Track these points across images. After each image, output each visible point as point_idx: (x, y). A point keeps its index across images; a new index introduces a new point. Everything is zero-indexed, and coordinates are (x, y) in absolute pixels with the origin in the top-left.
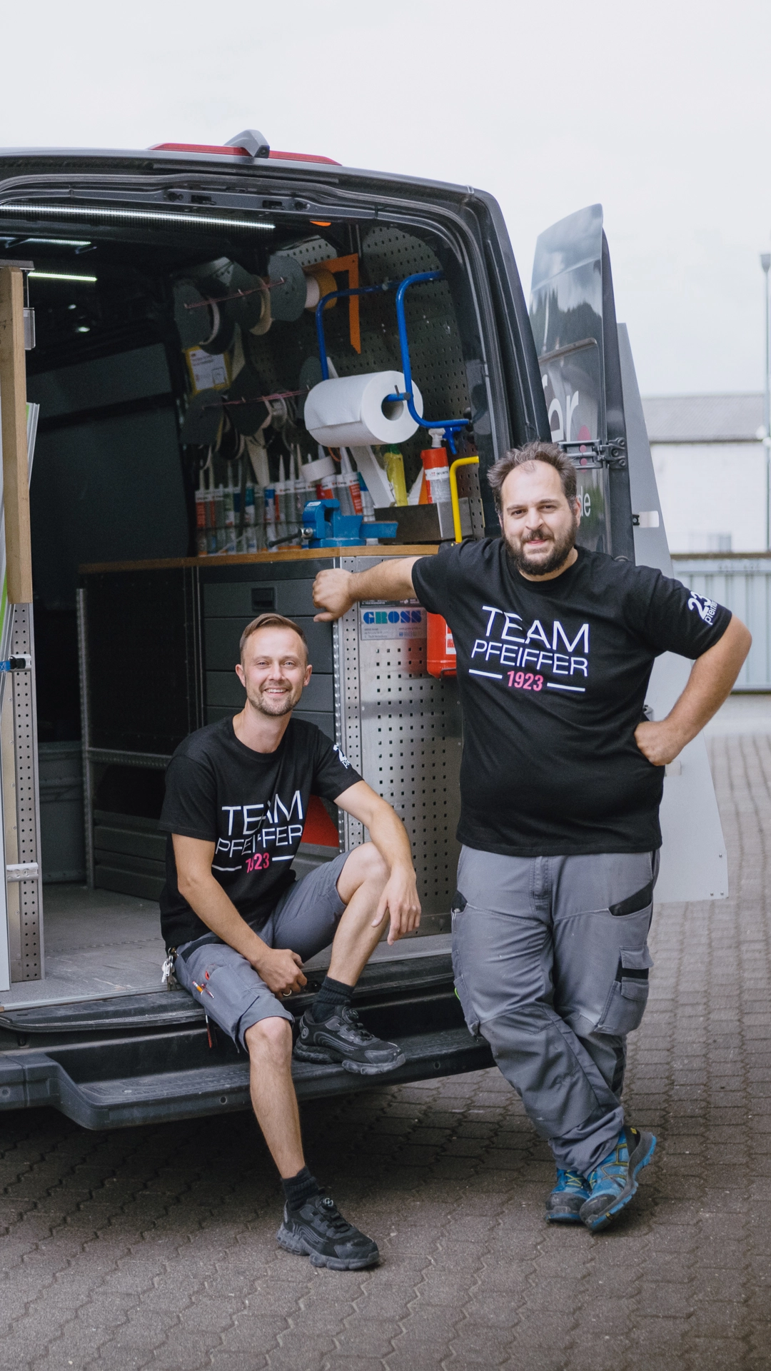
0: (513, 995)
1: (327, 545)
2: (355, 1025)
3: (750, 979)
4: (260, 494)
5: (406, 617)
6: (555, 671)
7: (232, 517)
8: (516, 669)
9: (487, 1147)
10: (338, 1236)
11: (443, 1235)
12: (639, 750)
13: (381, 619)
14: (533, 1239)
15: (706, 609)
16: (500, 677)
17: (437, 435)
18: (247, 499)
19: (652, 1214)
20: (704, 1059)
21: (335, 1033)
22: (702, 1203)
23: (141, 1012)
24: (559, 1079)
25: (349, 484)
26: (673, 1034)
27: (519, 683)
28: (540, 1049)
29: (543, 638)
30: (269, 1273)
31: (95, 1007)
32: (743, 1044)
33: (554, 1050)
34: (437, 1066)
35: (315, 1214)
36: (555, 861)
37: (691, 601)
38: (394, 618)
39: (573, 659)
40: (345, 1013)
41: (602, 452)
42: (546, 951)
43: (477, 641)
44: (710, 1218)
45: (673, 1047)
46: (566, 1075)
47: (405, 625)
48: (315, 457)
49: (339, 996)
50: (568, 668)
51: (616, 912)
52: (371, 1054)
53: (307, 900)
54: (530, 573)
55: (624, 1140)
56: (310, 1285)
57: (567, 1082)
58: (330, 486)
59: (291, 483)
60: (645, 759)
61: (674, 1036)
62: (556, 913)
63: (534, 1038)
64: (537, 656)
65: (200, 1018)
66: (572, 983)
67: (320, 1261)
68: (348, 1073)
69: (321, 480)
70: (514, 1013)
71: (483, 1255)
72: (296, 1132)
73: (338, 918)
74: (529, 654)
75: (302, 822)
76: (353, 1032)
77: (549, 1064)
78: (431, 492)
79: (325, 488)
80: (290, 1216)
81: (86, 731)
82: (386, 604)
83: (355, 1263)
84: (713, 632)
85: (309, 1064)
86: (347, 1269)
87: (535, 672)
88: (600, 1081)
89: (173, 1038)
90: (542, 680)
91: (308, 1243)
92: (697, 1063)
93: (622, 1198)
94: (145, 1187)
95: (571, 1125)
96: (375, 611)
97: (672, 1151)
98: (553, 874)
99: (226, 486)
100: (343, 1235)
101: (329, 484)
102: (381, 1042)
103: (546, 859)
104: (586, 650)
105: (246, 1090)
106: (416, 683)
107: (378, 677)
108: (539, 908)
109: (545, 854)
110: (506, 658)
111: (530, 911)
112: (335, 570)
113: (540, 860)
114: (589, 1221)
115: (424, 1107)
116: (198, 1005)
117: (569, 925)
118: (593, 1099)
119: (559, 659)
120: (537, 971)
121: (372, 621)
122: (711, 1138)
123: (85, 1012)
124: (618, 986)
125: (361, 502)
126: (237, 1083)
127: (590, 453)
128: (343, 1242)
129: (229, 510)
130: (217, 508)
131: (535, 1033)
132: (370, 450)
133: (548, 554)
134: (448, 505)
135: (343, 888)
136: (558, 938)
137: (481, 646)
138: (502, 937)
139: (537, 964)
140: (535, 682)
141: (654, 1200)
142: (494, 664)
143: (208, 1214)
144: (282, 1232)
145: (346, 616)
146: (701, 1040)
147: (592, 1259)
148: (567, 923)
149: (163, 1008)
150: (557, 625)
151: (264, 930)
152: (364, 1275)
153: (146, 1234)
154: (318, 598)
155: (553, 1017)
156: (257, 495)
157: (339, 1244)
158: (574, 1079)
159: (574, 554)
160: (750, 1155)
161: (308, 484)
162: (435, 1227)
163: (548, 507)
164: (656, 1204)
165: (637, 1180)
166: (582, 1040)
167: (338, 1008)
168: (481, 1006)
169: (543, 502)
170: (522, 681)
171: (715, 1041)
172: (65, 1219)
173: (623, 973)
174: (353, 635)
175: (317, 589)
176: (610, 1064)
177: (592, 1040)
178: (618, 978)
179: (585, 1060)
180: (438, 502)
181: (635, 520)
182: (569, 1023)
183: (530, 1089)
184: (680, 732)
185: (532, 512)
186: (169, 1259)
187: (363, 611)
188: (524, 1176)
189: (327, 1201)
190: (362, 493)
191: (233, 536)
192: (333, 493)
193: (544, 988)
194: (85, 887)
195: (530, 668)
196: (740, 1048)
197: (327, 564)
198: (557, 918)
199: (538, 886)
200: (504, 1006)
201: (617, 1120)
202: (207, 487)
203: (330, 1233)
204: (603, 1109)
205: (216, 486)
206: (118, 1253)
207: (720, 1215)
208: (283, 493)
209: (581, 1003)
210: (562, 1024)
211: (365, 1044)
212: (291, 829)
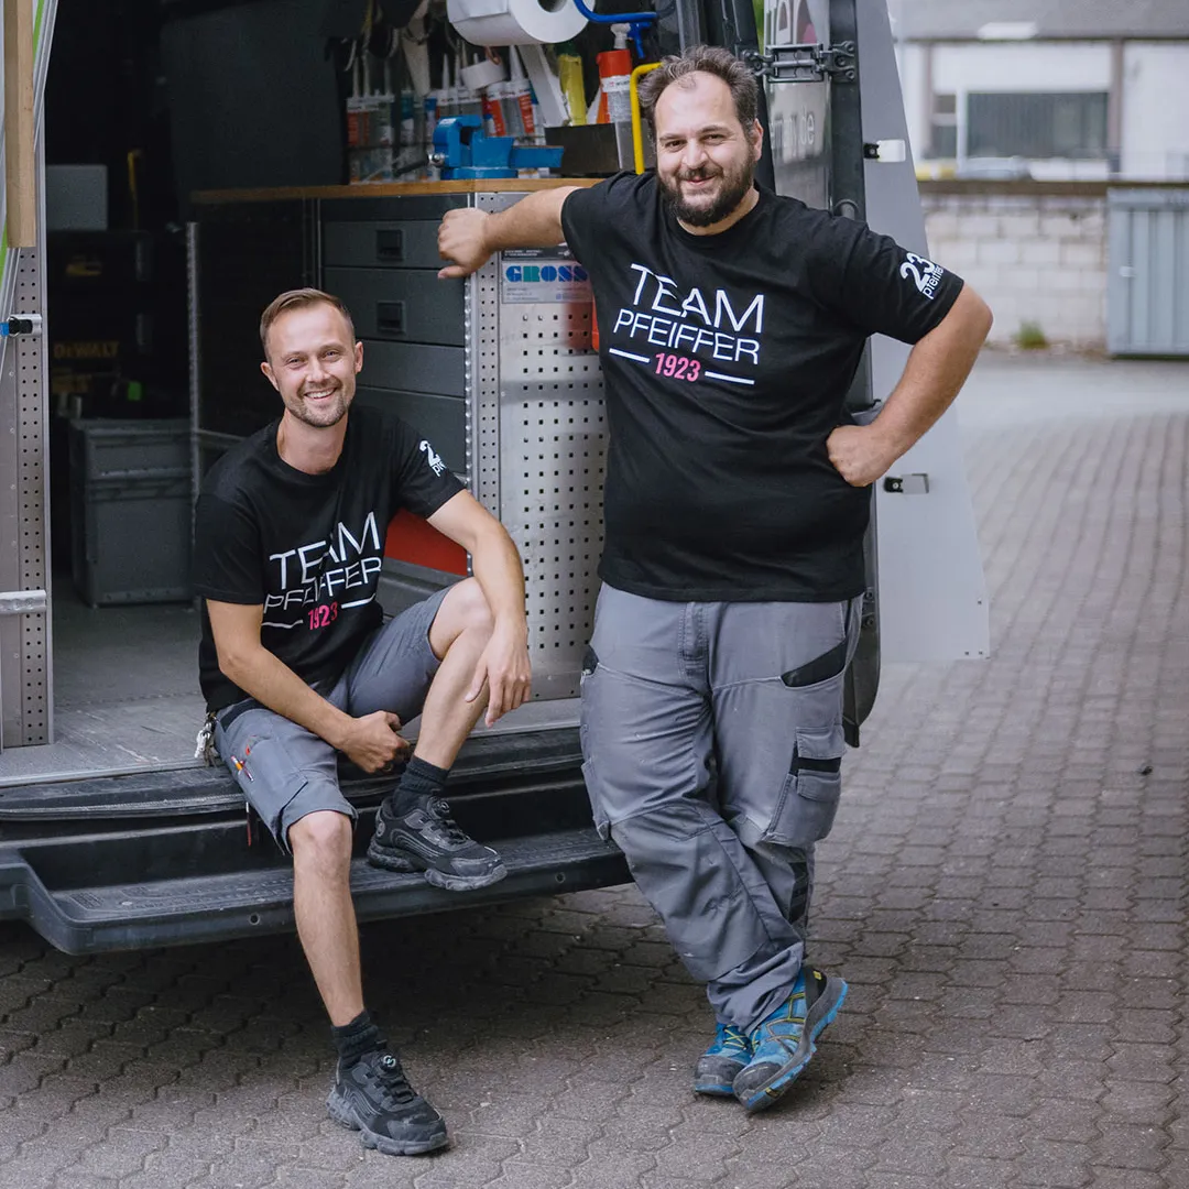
0: (656, 789)
1: (463, 176)
2: (442, 825)
3: (1082, 749)
4: (419, 105)
5: (566, 274)
6: (715, 355)
7: (388, 133)
8: (668, 351)
9: (657, 979)
10: (396, 1108)
11: (550, 1108)
12: (832, 465)
13: (531, 275)
14: (668, 1119)
15: (927, 277)
16: (647, 360)
17: (621, 32)
18: (405, 110)
19: (840, 1088)
20: (985, 861)
21: (416, 832)
22: (913, 1073)
23: (159, 796)
24: (714, 904)
25: (518, 95)
26: (959, 824)
27: (669, 370)
28: (688, 862)
29: (703, 311)
30: (302, 1155)
31: (95, 788)
32: (1043, 843)
33: (706, 865)
34: (560, 878)
35: (369, 1076)
36: (711, 609)
37: (905, 266)
38: (549, 274)
39: (740, 341)
40: (430, 806)
41: (823, 60)
42: (702, 730)
43: (623, 311)
44: (916, 1097)
45: (952, 842)
46: (723, 897)
47: (566, 284)
48: (482, 59)
49: (424, 782)
50: (731, 353)
51: (791, 682)
52: (459, 863)
53: (392, 652)
54: (688, 221)
55: (803, 988)
56: (348, 1176)
57: (725, 907)
58: (498, 97)
59: (454, 90)
60: (839, 476)
61: (958, 828)
62: (714, 680)
63: (681, 847)
64: (695, 334)
65: (239, 807)
66: (736, 775)
67: (369, 1141)
68: (429, 887)
69: (486, 87)
70: (653, 812)
71: (592, 1140)
72: (352, 965)
73: (431, 678)
74: (685, 332)
75: (380, 554)
76: (440, 831)
77: (701, 882)
78: (609, 108)
79: (491, 99)
80: (342, 1076)
81: (195, 408)
82: (539, 256)
83: (413, 1146)
84: (936, 307)
85: (383, 871)
86: (402, 1154)
87: (691, 357)
88: (771, 907)
89: (197, 832)
90: (698, 367)
91: (359, 1113)
92: (976, 867)
93: (790, 1067)
94: (188, 1020)
95: (730, 963)
96: (522, 264)
97: (897, 996)
98: (709, 628)
99: (383, 93)
100: (402, 1107)
101: (496, 95)
102: (478, 846)
103: (700, 606)
104: (758, 330)
105: (289, 905)
106: (578, 361)
107: (526, 353)
108: (690, 673)
109: (700, 600)
110: (657, 335)
111: (679, 676)
112: (469, 209)
113: (691, 608)
114: (744, 1097)
115: (596, 919)
116: (236, 788)
117: (731, 695)
118: (760, 930)
119: (722, 340)
120: (687, 756)
121: (518, 278)
122: (956, 977)
123: (81, 794)
124: (794, 782)
125: (532, 119)
126: (277, 896)
127: (807, 61)
128: (400, 1116)
129: (384, 124)
130: (371, 120)
131: (683, 840)
132: (540, 49)
133: (714, 196)
134: (628, 125)
135: (437, 639)
136: (718, 714)
137: (626, 318)
138: (642, 711)
139: (687, 747)
140: (690, 370)
141: (849, 1068)
142: (639, 344)
143: (252, 1064)
144: (333, 1096)
145: (481, 271)
146: (992, 834)
147: (737, 1153)
148: (728, 693)
149: (190, 792)
150: (721, 295)
151: (334, 694)
152: (426, 1161)
153: (162, 1093)
154: (444, 247)
155: (710, 818)
156: (416, 106)
157: (395, 1119)
158: (735, 904)
159: (753, 197)
160: (998, 1004)
161: (473, 93)
162: (545, 1096)
163: (715, 137)
164: (851, 1073)
165: (816, 1042)
166: (749, 851)
167: (423, 798)
168: (611, 800)
169: (707, 130)
170: (673, 366)
171: (1008, 837)
172: (65, 1063)
173: (799, 763)
174: (492, 296)
175: (442, 235)
176: (786, 884)
177: (760, 851)
178: (794, 771)
179: (752, 878)
180: (617, 121)
181: (870, 151)
182: (734, 828)
183: (675, 914)
184: (887, 443)
185: (692, 143)
186: (177, 1128)
187: (506, 265)
188: (689, 1024)
189: (387, 1060)
190: (534, 106)
191: (389, 157)
192: (501, 106)
193: (696, 780)
194: (191, 611)
195: (684, 350)
196: (1038, 847)
197: (460, 201)
198: (716, 686)
199: (689, 642)
200: (641, 803)
201: (793, 960)
202: (361, 93)
203: (386, 1103)
204: (776, 946)
205: (372, 93)
206: (115, 1116)
207: (930, 1094)
208: (446, 104)
209: (746, 801)
210: (724, 827)
211: (453, 848)
212: (366, 563)
